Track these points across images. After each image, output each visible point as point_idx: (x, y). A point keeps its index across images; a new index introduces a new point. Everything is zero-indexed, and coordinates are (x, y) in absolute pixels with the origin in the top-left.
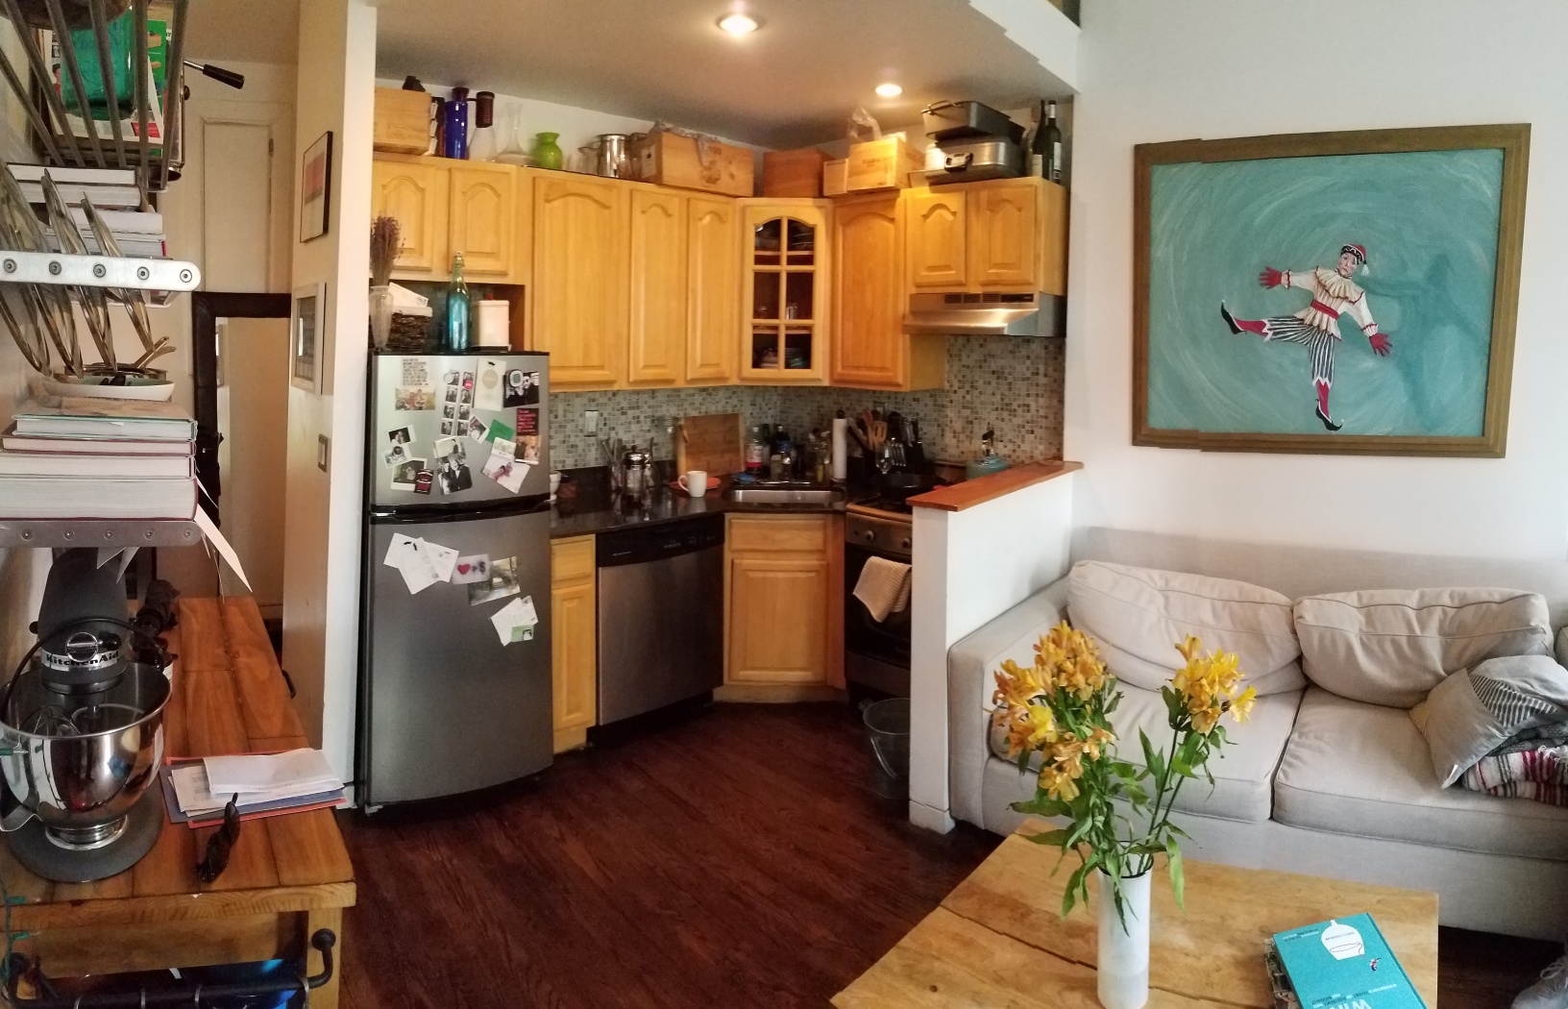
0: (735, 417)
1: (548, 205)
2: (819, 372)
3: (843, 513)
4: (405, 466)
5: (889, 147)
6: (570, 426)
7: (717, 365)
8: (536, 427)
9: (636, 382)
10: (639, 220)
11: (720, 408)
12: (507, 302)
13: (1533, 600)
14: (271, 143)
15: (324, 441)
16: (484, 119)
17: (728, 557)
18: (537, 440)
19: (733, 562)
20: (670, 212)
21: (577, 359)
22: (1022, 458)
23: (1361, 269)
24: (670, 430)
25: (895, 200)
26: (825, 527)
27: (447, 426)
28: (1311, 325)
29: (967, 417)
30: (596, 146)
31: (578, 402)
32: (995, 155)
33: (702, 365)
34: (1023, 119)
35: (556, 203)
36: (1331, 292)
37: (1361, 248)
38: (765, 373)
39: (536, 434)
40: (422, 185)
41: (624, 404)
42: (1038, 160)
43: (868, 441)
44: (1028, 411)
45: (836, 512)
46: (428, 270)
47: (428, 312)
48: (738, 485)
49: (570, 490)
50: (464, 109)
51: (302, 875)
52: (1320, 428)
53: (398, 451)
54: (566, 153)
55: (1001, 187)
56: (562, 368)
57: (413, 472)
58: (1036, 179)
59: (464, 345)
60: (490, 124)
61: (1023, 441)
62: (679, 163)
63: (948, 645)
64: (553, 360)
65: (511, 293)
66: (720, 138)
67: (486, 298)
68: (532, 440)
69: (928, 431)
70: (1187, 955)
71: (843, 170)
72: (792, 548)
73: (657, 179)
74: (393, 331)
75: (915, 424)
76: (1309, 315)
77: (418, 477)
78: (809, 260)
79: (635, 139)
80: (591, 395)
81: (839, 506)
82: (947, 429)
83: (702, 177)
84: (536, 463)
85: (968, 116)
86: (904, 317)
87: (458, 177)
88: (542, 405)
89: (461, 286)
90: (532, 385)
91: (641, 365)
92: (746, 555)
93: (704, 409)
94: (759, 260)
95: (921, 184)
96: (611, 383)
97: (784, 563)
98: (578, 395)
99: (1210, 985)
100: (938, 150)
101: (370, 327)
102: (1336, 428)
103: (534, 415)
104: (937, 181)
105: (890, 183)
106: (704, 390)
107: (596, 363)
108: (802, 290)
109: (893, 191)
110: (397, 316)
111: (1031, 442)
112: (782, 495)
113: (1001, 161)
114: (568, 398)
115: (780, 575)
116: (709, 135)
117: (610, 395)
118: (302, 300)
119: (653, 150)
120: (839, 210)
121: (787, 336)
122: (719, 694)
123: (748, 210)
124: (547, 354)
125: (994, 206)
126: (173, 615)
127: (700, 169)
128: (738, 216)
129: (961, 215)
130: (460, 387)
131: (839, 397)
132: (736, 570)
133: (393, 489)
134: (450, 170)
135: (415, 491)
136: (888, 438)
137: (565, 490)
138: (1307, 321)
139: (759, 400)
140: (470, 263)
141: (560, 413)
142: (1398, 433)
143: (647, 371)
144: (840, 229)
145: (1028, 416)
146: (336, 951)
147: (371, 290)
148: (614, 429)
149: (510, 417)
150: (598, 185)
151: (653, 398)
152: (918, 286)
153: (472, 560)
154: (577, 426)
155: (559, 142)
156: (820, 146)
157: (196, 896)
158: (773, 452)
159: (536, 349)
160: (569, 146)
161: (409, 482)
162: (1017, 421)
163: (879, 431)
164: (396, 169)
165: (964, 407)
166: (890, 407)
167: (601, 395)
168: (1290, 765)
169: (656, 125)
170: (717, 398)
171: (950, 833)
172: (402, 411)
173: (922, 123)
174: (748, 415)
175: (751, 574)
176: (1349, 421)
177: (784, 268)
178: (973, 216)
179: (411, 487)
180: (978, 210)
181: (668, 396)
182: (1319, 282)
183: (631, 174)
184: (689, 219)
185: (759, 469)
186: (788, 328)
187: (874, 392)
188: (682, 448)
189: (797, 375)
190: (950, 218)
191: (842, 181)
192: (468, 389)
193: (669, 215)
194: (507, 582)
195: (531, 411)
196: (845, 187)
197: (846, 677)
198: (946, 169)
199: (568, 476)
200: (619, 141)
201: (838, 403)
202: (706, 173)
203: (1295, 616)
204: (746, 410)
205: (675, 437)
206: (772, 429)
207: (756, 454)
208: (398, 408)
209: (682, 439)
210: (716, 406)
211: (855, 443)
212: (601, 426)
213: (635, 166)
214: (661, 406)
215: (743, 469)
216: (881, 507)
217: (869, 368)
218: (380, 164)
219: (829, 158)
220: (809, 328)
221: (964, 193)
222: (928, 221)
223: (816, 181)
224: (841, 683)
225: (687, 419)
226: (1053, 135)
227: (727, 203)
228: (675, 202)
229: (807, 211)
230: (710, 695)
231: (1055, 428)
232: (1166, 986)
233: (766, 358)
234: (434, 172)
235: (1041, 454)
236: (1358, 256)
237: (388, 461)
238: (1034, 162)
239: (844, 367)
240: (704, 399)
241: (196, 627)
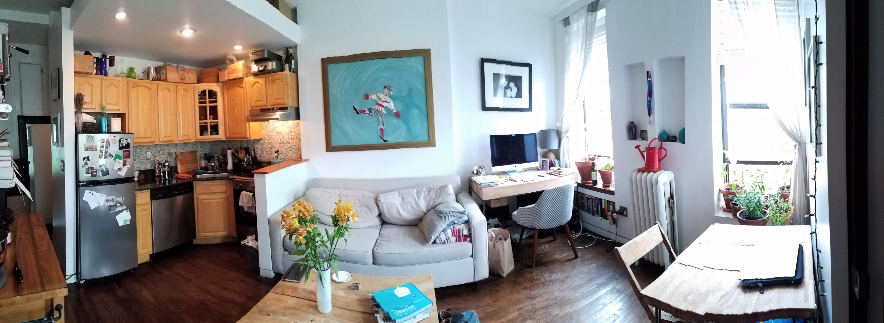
0: (196, 152)
1: (133, 89)
2: (221, 136)
3: (232, 179)
4: (89, 168)
5: (240, 65)
6: (142, 156)
7: (188, 135)
8: (129, 156)
9: (162, 142)
10: (160, 93)
11: (190, 150)
12: (120, 118)
13: (448, 186)
14: (42, 70)
15: (63, 162)
16: (112, 64)
17: (195, 196)
18: (130, 160)
19: (197, 197)
20: (170, 90)
21: (143, 135)
22: (288, 159)
23: (390, 93)
24: (174, 157)
25: (242, 81)
26: (226, 185)
27: (101, 156)
28: (377, 110)
29: (270, 147)
30: (147, 71)
31: (144, 149)
32: (272, 66)
33: (183, 136)
34: (281, 53)
35: (135, 88)
36: (382, 100)
37: (389, 86)
38: (204, 137)
39: (129, 158)
40: (91, 83)
41: (159, 149)
42: (287, 66)
43: (239, 156)
44: (289, 144)
45: (231, 179)
46: (95, 109)
47: (95, 121)
48: (198, 173)
49: (142, 177)
50: (105, 61)
51: (51, 287)
52: (382, 142)
53: (86, 164)
54: (137, 74)
55: (275, 75)
56: (138, 138)
57: (91, 170)
58: (287, 72)
59: (106, 132)
60: (114, 65)
61: (288, 153)
62: (172, 75)
63: (268, 217)
64: (135, 135)
65: (122, 116)
66: (185, 66)
67: (114, 117)
68: (128, 160)
69: (258, 152)
70: (343, 298)
71: (225, 74)
72: (215, 192)
73: (166, 80)
74: (83, 127)
75: (254, 150)
76: (376, 107)
77: (92, 172)
78: (216, 102)
79: (158, 68)
80: (148, 147)
81: (231, 177)
82: (264, 151)
83: (180, 79)
84: (130, 167)
85: (264, 54)
86: (248, 117)
87: (103, 81)
88: (131, 149)
89: (105, 114)
90: (128, 143)
91: (163, 136)
92: (201, 195)
93: (185, 150)
94: (200, 103)
95: (250, 76)
96: (154, 142)
97: (214, 197)
98: (144, 146)
99: (349, 306)
100: (255, 65)
101: (76, 126)
102: (387, 141)
103: (129, 152)
104: (255, 75)
105: (240, 75)
106: (184, 144)
107: (149, 136)
108: (214, 111)
109: (242, 78)
110: (84, 123)
111: (291, 153)
112: (212, 175)
113: (274, 67)
114: (141, 147)
115: (213, 201)
116: (181, 66)
117: (154, 146)
118: (54, 119)
119: (164, 71)
120: (224, 86)
121: (210, 125)
122: (195, 242)
123: (195, 88)
124: (133, 133)
125: (273, 81)
126: (11, 219)
127: (179, 76)
128: (192, 90)
129: (264, 85)
130: (105, 143)
131: (229, 143)
132: (198, 200)
133: (85, 176)
134: (101, 79)
135: (92, 176)
136: (246, 155)
137: (141, 177)
138: (376, 109)
139: (203, 146)
140: (108, 107)
141: (138, 152)
142: (405, 141)
143: (164, 138)
144: (225, 92)
145: (289, 145)
146: (63, 311)
147: (75, 115)
148: (156, 157)
149: (121, 153)
150: (149, 83)
151: (168, 147)
152: (252, 107)
153: (110, 198)
154: (144, 156)
155: (135, 70)
156: (217, 66)
157: (18, 297)
158: (209, 162)
159: (129, 132)
160: (139, 71)
161: (90, 173)
162: (286, 147)
163: (243, 153)
164: (82, 79)
165: (269, 144)
166: (245, 145)
167: (151, 146)
168: (378, 246)
169: (165, 63)
170: (189, 146)
171: (273, 278)
172: (87, 151)
173: (249, 57)
174: (200, 151)
175: (204, 201)
176: (391, 139)
177: (208, 105)
178: (268, 84)
179: (90, 175)
180: (269, 83)
181: (173, 146)
182: (378, 97)
183: (159, 79)
184: (177, 92)
185: (204, 168)
186: (210, 123)
187: (240, 141)
188: (179, 162)
189: (214, 137)
190: (260, 86)
191: (225, 77)
192: (107, 144)
193: (170, 91)
194: (122, 205)
195: (128, 151)
196: (226, 78)
197: (237, 232)
198: (258, 71)
199: (141, 172)
200: (154, 69)
201: (229, 146)
202: (181, 77)
203: (378, 200)
204: (199, 149)
205: (176, 159)
206: (208, 155)
207: (203, 163)
208: (85, 150)
209: (178, 160)
210: (189, 149)
211: (235, 157)
212: (152, 156)
213: (159, 77)
214: (171, 149)
215: (199, 168)
216: (244, 176)
217: (238, 133)
218: (77, 78)
219: (220, 70)
220: (217, 122)
221: (264, 78)
222: (254, 87)
223: (217, 78)
224: (235, 235)
225: (179, 153)
226: (291, 58)
227: (188, 86)
228: (172, 87)
229: (215, 87)
230: (192, 242)
231: (299, 149)
232: (336, 306)
233: (204, 133)
234: (96, 80)
235: (295, 157)
236: (389, 89)
237: (83, 167)
238: (285, 67)
239: (229, 134)
240: (185, 147)
241: (20, 222)
